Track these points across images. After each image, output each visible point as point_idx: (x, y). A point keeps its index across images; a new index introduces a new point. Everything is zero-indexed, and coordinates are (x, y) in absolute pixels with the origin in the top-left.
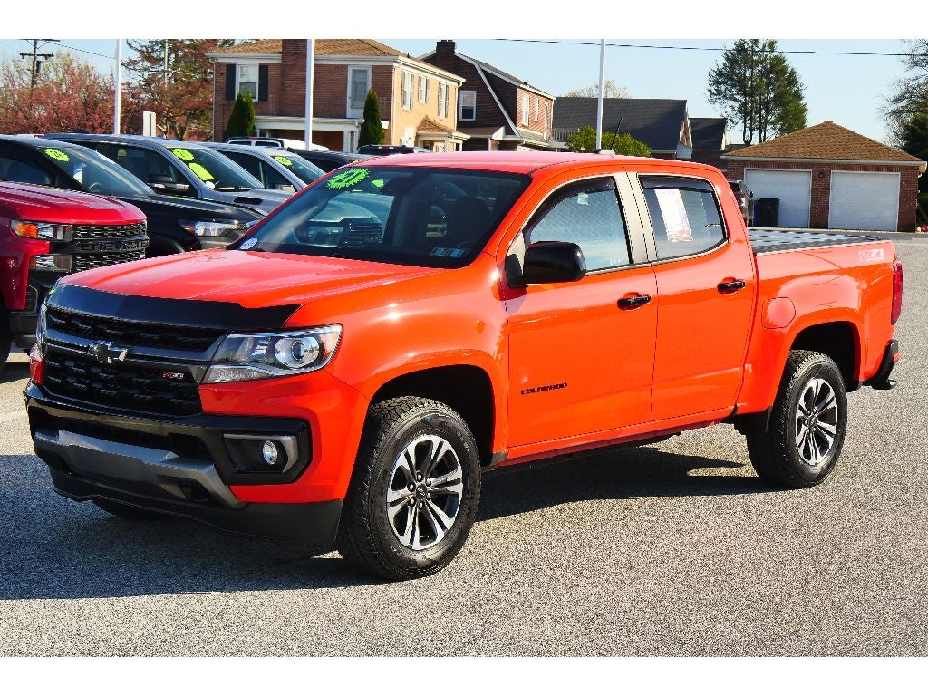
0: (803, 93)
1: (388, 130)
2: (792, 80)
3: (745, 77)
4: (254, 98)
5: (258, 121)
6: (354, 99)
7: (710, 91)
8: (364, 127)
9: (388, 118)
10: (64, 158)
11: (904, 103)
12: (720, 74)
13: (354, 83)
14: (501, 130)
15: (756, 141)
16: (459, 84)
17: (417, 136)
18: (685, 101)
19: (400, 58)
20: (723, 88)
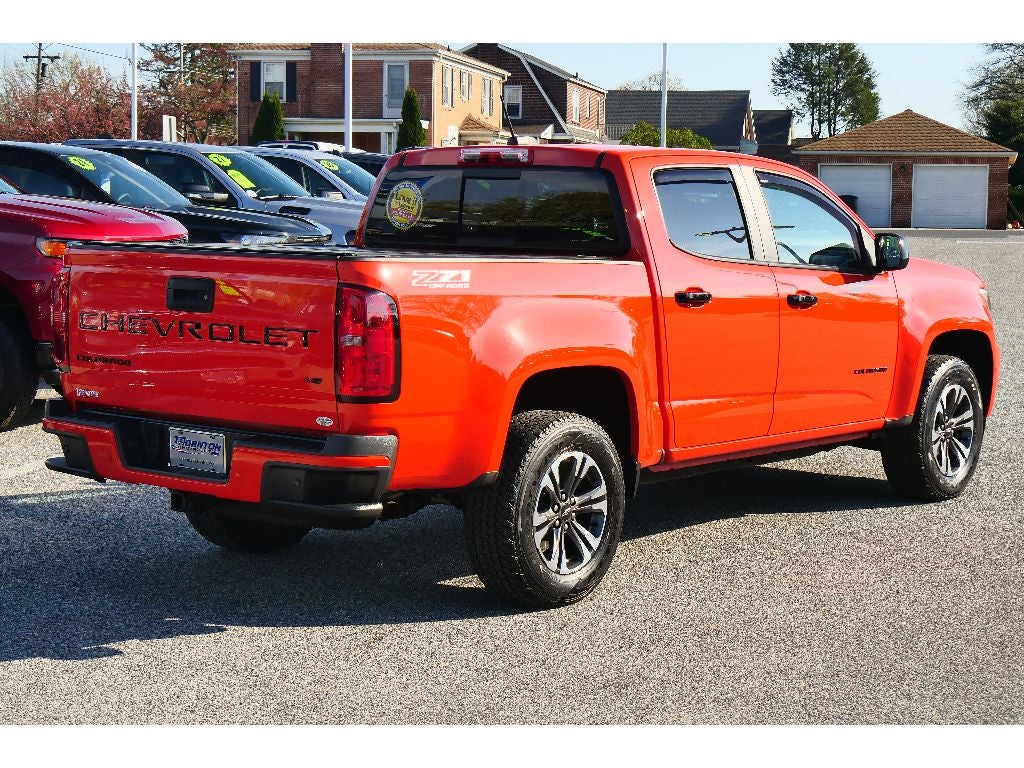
0: (875, 81)
1: (430, 130)
2: (863, 67)
3: (812, 65)
4: (282, 98)
5: (286, 123)
6: (391, 96)
7: (773, 81)
8: (402, 128)
9: (429, 118)
10: (90, 166)
11: (984, 89)
12: (784, 63)
13: (391, 80)
14: (551, 128)
15: (825, 134)
16: (504, 78)
17: (460, 136)
18: (748, 92)
19: (440, 51)
20: (788, 77)
